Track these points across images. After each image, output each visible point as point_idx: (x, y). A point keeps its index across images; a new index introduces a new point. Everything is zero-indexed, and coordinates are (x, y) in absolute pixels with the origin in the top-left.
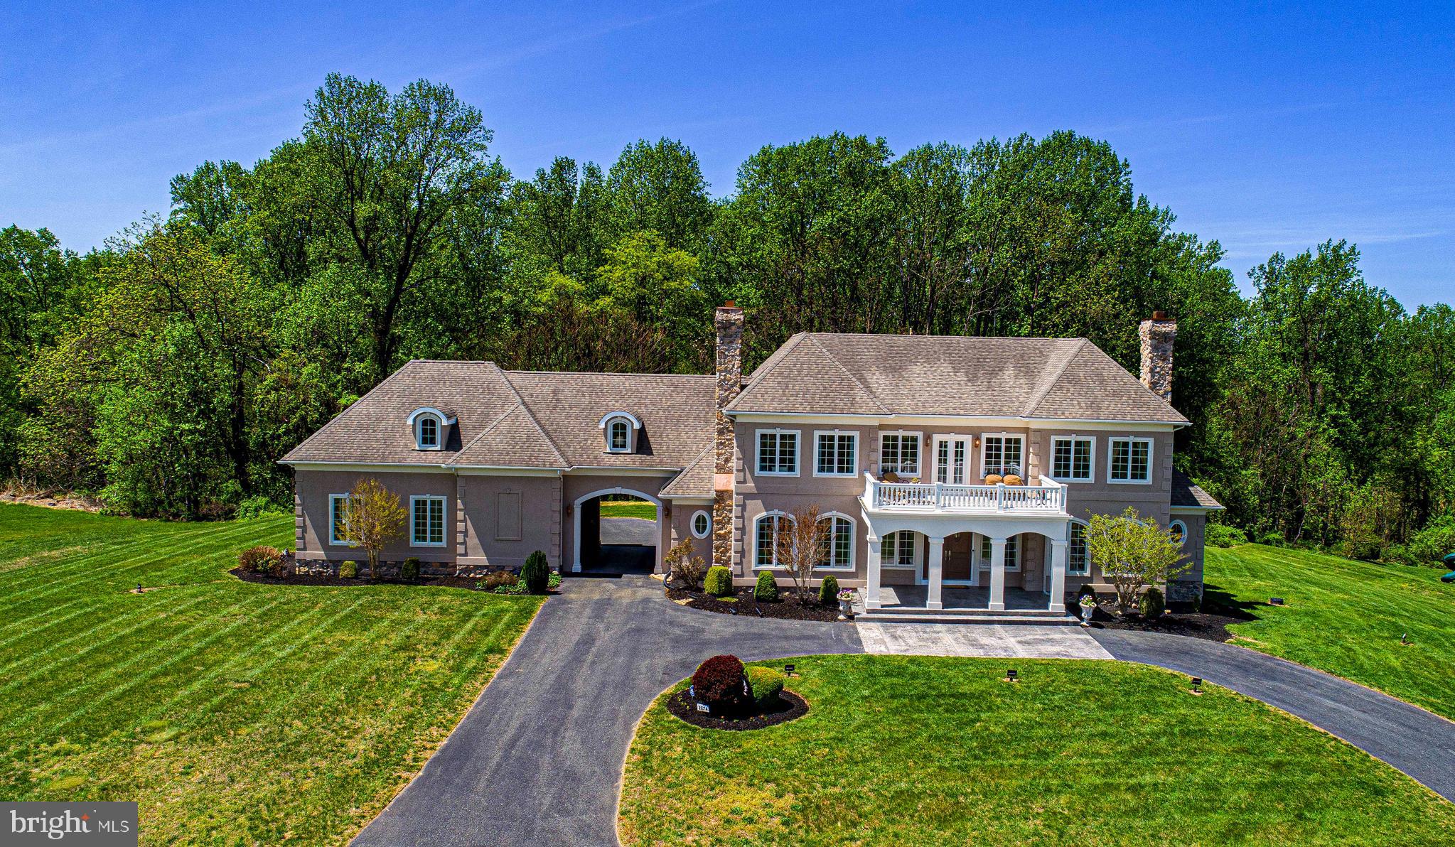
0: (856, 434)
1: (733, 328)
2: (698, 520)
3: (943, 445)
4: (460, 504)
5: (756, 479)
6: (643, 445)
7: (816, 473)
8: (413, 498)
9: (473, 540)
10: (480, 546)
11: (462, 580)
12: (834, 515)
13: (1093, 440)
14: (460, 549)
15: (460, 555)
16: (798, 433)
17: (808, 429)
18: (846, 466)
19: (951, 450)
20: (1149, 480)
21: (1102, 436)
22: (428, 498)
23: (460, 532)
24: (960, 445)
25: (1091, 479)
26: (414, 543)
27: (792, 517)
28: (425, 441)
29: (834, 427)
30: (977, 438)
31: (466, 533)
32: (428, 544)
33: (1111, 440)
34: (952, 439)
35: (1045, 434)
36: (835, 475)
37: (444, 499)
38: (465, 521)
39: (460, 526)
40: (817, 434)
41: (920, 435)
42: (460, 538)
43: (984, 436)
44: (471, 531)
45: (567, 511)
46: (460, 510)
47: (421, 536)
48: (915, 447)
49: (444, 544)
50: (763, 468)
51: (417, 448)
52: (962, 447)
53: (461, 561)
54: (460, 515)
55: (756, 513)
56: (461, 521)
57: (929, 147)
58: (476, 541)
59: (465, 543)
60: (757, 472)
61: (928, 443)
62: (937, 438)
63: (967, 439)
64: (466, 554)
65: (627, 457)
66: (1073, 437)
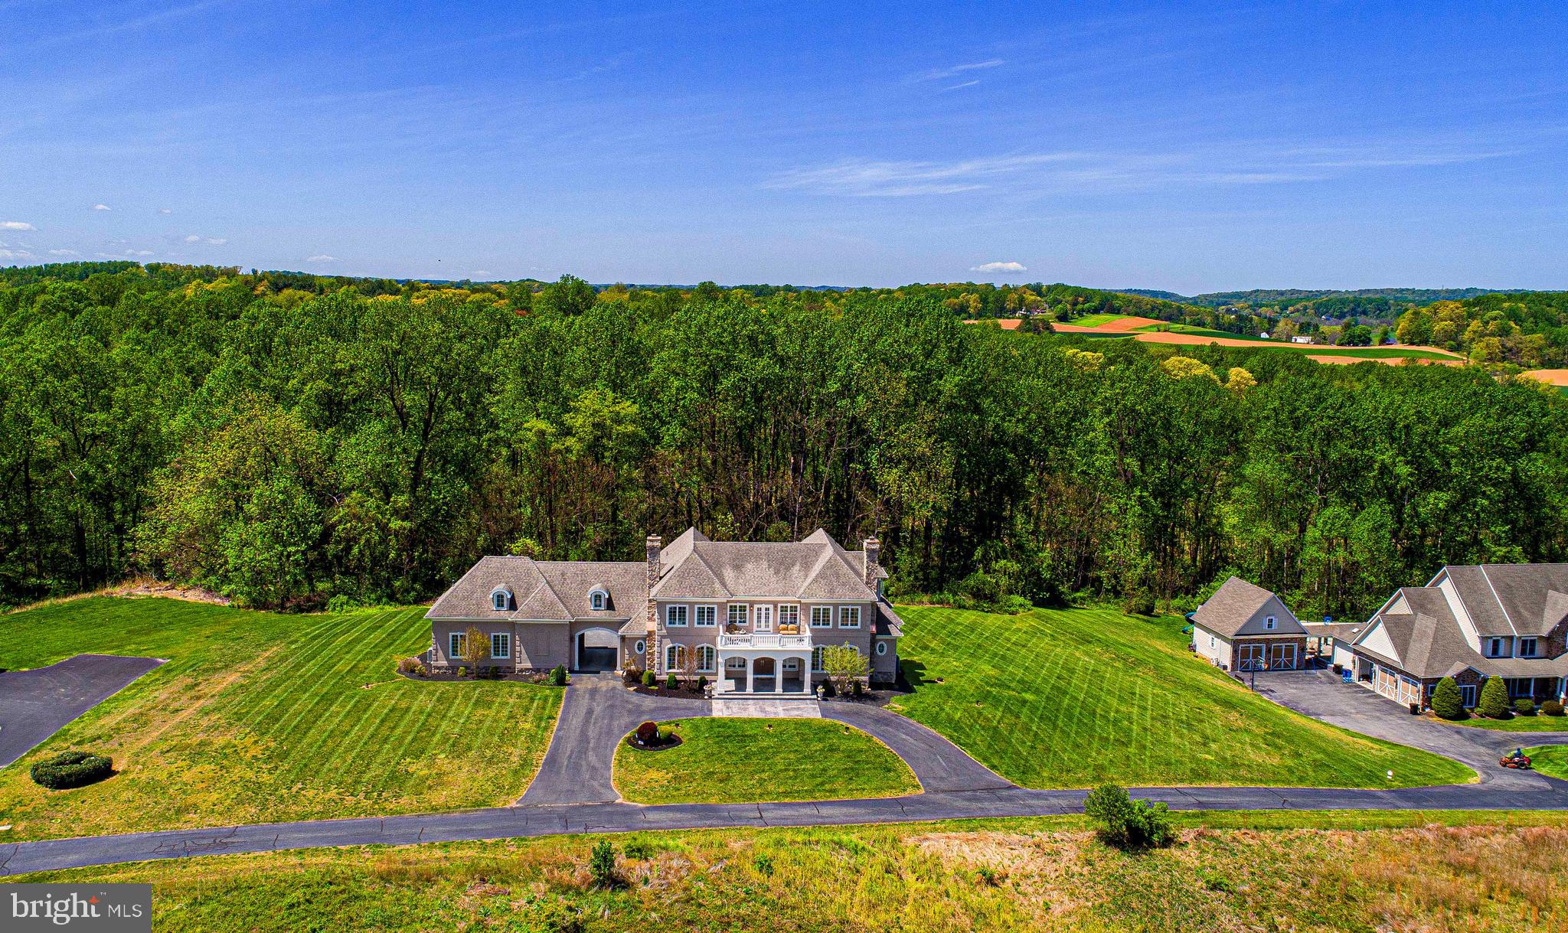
0: (716, 606)
2: (639, 646)
3: (759, 609)
4: (517, 638)
5: (667, 629)
6: (610, 606)
7: (696, 625)
8: (492, 634)
9: (524, 656)
10: (528, 659)
11: (520, 677)
12: (705, 645)
13: (831, 608)
14: (518, 660)
15: (518, 663)
16: (687, 606)
17: (692, 604)
18: (711, 622)
19: (763, 612)
20: (859, 627)
21: (836, 606)
22: (500, 634)
23: (518, 652)
24: (767, 610)
25: (831, 626)
26: (493, 657)
27: (684, 647)
28: (498, 606)
29: (705, 603)
30: (776, 607)
31: (520, 652)
32: (501, 657)
33: (840, 608)
34: (763, 607)
35: (808, 605)
36: (706, 625)
37: (509, 635)
38: (519, 646)
39: (518, 649)
40: (696, 606)
41: (748, 605)
42: (517, 654)
43: (779, 605)
44: (523, 651)
45: (572, 639)
46: (518, 640)
47: (497, 653)
48: (745, 611)
49: (508, 657)
50: (670, 624)
51: (494, 610)
52: (769, 611)
53: (518, 666)
54: (518, 643)
55: (667, 644)
58: (526, 656)
59: (519, 658)
60: (667, 625)
61: (751, 611)
62: (756, 607)
63: (771, 607)
64: (520, 663)
65: (602, 612)
66: (822, 607)
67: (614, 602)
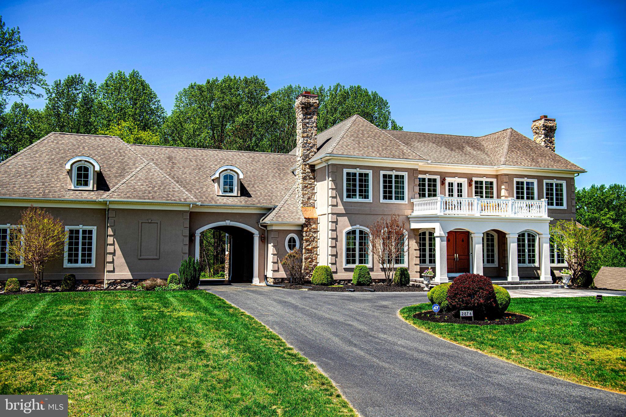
0: (405, 174)
1: (312, 108)
2: (290, 241)
4: (110, 232)
5: (344, 204)
6: (244, 191)
7: (382, 200)
8: (67, 228)
9: (120, 259)
10: (126, 264)
13: (536, 181)
14: (109, 267)
15: (108, 272)
16: (370, 172)
17: (376, 169)
18: (400, 195)
19: (455, 188)
20: (565, 207)
21: (540, 179)
22: (81, 228)
23: (110, 253)
24: (460, 185)
26: (67, 265)
27: (367, 230)
28: (79, 183)
29: (392, 169)
30: (470, 181)
31: (114, 254)
32: (80, 265)
33: (545, 181)
34: (455, 181)
35: (511, 177)
36: (393, 201)
37: (94, 229)
38: (113, 244)
39: (110, 249)
40: (382, 173)
41: (438, 178)
42: (109, 258)
43: (474, 179)
44: (119, 252)
45: (191, 238)
46: (111, 236)
47: (73, 259)
48: (435, 186)
49: (93, 265)
50: (348, 196)
51: (73, 188)
52: (461, 187)
53: (109, 278)
54: (110, 240)
55: (345, 228)
56: (110, 245)
58: (123, 260)
59: (113, 262)
60: (345, 199)
61: (443, 183)
62: (448, 180)
63: (464, 181)
64: (113, 271)
65: (234, 198)
66: (525, 180)
67: (248, 189)
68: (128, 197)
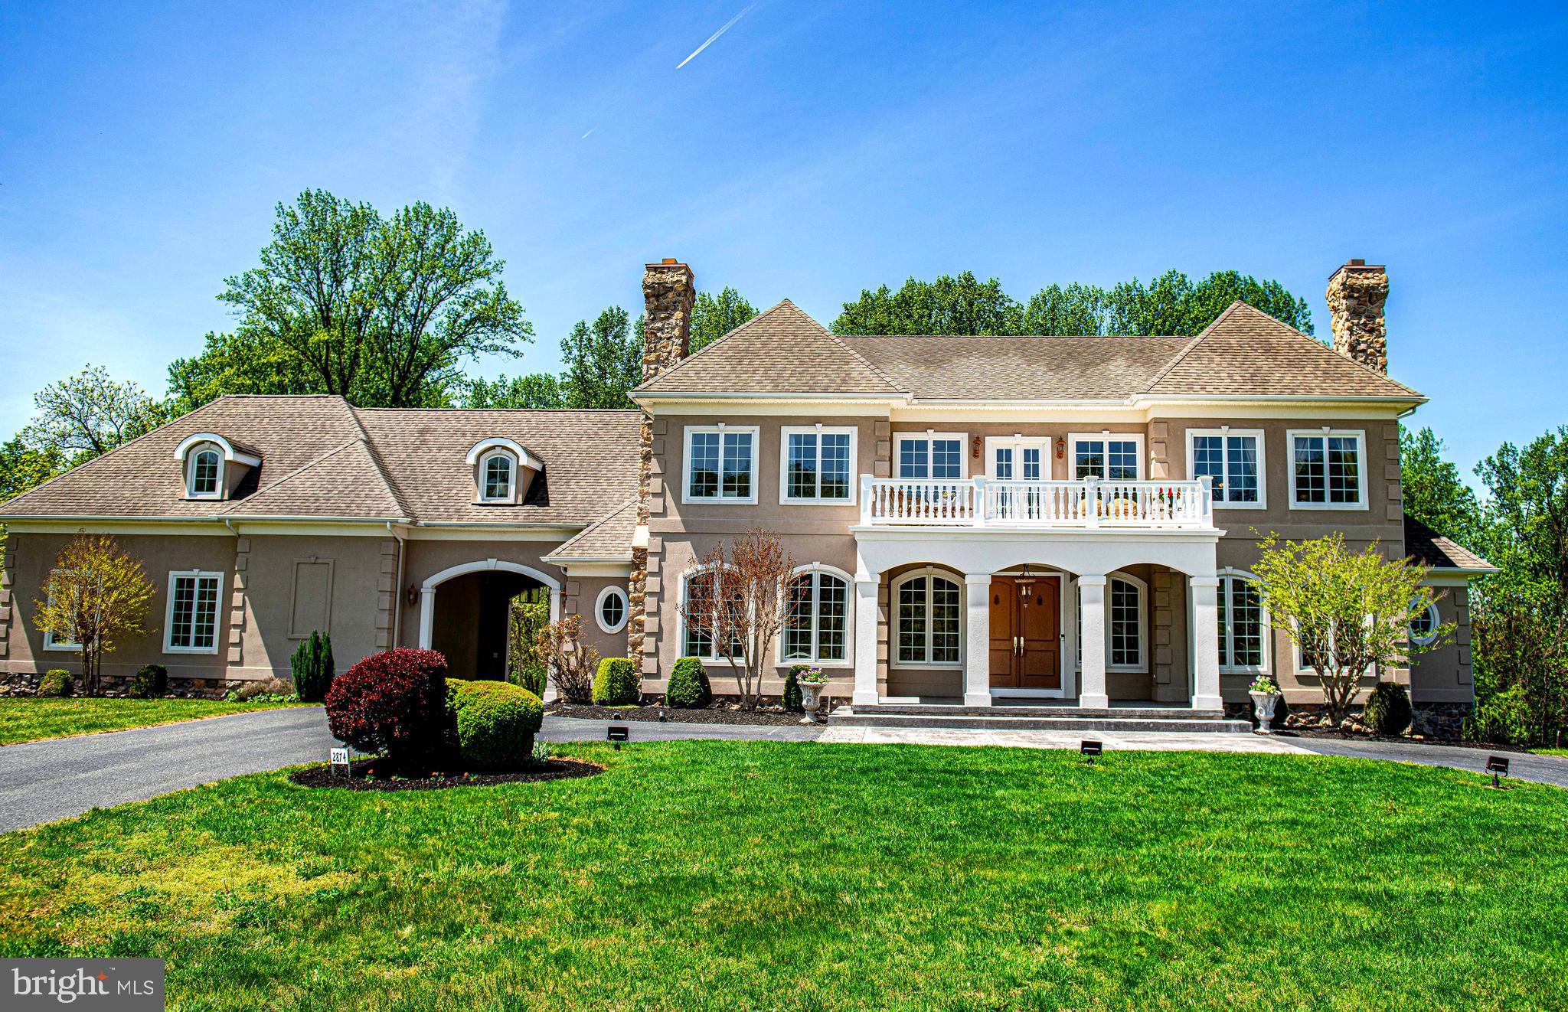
0: (852, 432)
2: (608, 603)
3: (1004, 455)
4: (238, 582)
5: (683, 509)
6: (536, 490)
7: (784, 498)
8: (172, 576)
9: (253, 639)
10: (264, 649)
12: (817, 568)
13: (1259, 435)
14: (233, 654)
15: (233, 663)
16: (755, 431)
17: (771, 425)
18: (836, 488)
19: (1018, 464)
20: (1363, 503)
21: (1275, 430)
22: (197, 575)
23: (236, 626)
24: (1031, 455)
25: (1261, 502)
26: (168, 648)
27: (741, 572)
28: (199, 487)
29: (813, 421)
30: (1059, 450)
31: (243, 627)
32: (192, 649)
33: (1291, 435)
34: (1018, 445)
35: (1174, 427)
36: (818, 500)
37: (220, 576)
38: (243, 608)
39: (236, 617)
40: (787, 432)
41: (963, 438)
42: (234, 636)
43: (1073, 439)
44: (252, 624)
45: (410, 597)
46: (239, 590)
47: (182, 639)
48: (955, 459)
49: (214, 650)
50: (696, 492)
51: (187, 497)
52: (1036, 459)
53: (232, 673)
54: (237, 599)
55: (682, 567)
56: (237, 608)
57: (1056, 288)
58: (259, 641)
59: (240, 644)
60: (687, 497)
61: (977, 453)
62: (993, 445)
63: (1044, 445)
64: (240, 663)
65: (508, 511)
66: (1224, 433)
67: (551, 488)
68: (271, 511)
